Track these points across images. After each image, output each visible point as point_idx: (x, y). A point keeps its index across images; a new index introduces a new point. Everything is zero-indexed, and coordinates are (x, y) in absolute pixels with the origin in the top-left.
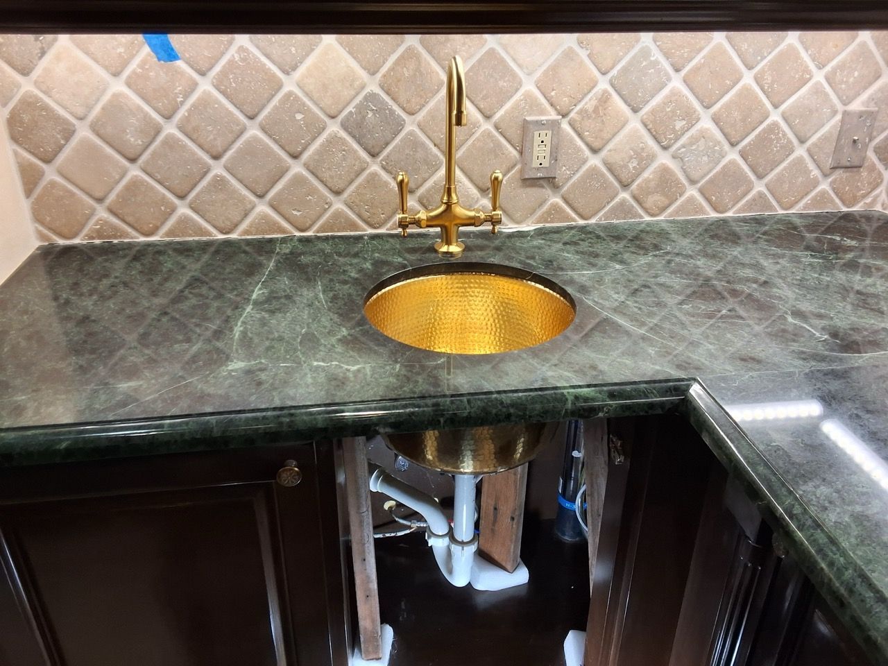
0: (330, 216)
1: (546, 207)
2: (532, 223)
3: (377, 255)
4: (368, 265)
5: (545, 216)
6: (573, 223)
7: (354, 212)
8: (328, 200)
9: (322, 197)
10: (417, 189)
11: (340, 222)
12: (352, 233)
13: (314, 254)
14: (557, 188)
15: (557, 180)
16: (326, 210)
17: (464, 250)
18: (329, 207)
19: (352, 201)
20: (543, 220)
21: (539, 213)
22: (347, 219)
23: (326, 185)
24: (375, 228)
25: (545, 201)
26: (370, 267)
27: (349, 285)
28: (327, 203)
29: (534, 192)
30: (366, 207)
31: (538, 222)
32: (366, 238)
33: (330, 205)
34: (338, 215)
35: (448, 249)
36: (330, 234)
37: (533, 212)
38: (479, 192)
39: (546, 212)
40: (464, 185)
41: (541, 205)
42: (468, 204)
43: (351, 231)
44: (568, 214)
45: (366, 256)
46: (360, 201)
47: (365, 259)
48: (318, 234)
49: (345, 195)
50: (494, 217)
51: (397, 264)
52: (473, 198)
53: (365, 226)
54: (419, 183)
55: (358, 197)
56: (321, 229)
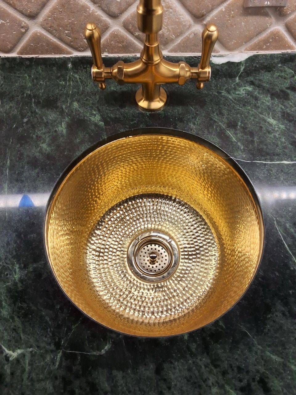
0: (29, 39)
1: (264, 36)
2: (246, 50)
3: (76, 105)
4: (62, 128)
5: (262, 43)
6: (289, 51)
7: (55, 36)
8: (23, 24)
9: (14, 20)
10: (121, 14)
11: (42, 45)
12: (57, 56)
13: (12, 99)
14: (282, 16)
15: (285, 8)
16: (23, 34)
17: (166, 104)
18: (26, 31)
19: (49, 25)
20: (258, 47)
21: (256, 40)
22: (49, 43)
23: (16, 9)
24: (80, 51)
25: (265, 30)
26: (65, 131)
27: (37, 171)
28: (22, 27)
29: (255, 21)
30: (67, 32)
31: (252, 49)
32: (70, 65)
33: (27, 29)
34: (37, 39)
35: (149, 105)
36: (34, 56)
37: (250, 39)
38: (192, 18)
39: (264, 40)
40: (175, 11)
41: (260, 33)
42: (179, 31)
43: (55, 54)
44: (286, 42)
45: (64, 107)
46: (59, 26)
47: (62, 112)
48: (23, 56)
49: (41, 18)
50: (202, 76)
51: (93, 127)
52: (185, 26)
53: (69, 49)
54: (123, 8)
55: (54, 21)
56: (24, 51)
